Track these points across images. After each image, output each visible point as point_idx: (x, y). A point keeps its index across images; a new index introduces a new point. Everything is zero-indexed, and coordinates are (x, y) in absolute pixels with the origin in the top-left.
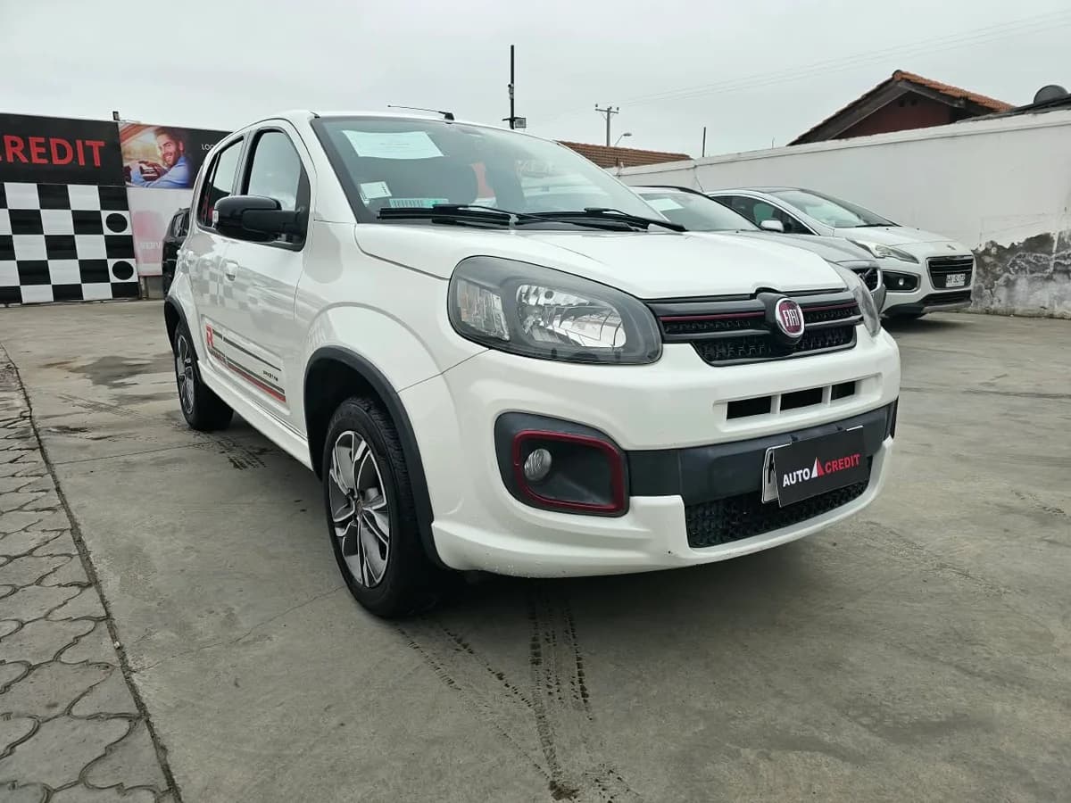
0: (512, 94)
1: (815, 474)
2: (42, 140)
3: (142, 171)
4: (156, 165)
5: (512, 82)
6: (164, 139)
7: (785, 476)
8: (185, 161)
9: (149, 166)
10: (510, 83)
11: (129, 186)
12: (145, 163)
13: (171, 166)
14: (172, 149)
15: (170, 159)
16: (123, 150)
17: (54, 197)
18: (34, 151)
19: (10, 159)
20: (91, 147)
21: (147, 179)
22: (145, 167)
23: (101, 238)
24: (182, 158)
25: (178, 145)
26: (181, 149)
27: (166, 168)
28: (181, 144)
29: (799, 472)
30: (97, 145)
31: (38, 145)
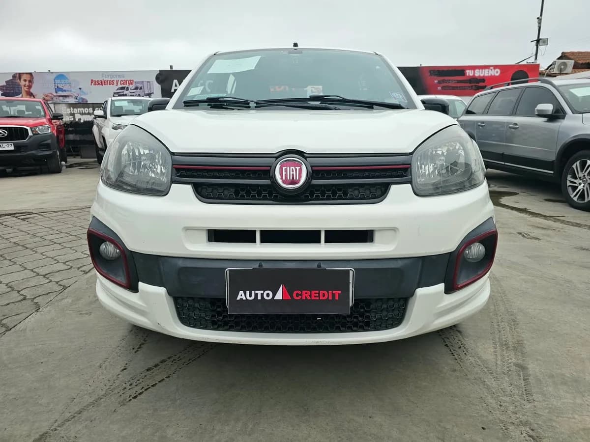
0: (540, 23)
1: (279, 297)
5: (541, 15)
7: (241, 292)
10: (539, 16)
29: (259, 293)
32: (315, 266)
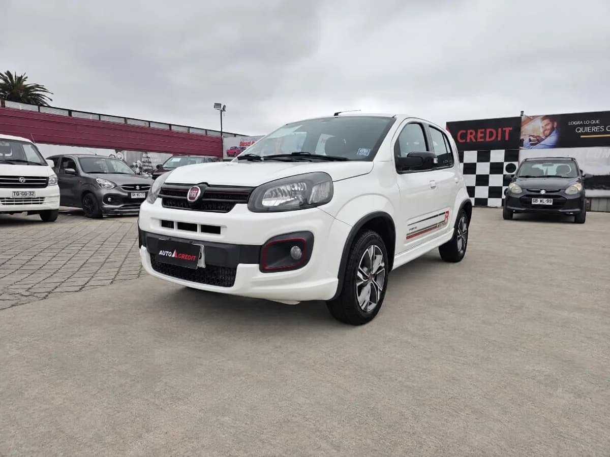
1: (173, 256)
2: (483, 130)
3: (530, 140)
4: (539, 136)
6: (546, 121)
7: (161, 251)
8: (556, 132)
9: (534, 137)
11: (521, 149)
12: (532, 136)
13: (547, 137)
14: (549, 127)
15: (547, 132)
16: (522, 130)
17: (484, 157)
18: (480, 135)
19: (468, 141)
20: (505, 131)
21: (532, 145)
22: (532, 138)
23: (501, 176)
24: (554, 132)
25: (553, 124)
26: (555, 126)
27: (543, 138)
28: (556, 124)
29: (167, 252)
30: (508, 129)
31: (481, 133)
32: (188, 242)
